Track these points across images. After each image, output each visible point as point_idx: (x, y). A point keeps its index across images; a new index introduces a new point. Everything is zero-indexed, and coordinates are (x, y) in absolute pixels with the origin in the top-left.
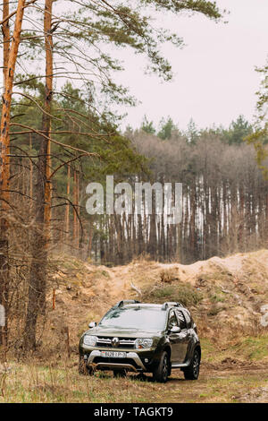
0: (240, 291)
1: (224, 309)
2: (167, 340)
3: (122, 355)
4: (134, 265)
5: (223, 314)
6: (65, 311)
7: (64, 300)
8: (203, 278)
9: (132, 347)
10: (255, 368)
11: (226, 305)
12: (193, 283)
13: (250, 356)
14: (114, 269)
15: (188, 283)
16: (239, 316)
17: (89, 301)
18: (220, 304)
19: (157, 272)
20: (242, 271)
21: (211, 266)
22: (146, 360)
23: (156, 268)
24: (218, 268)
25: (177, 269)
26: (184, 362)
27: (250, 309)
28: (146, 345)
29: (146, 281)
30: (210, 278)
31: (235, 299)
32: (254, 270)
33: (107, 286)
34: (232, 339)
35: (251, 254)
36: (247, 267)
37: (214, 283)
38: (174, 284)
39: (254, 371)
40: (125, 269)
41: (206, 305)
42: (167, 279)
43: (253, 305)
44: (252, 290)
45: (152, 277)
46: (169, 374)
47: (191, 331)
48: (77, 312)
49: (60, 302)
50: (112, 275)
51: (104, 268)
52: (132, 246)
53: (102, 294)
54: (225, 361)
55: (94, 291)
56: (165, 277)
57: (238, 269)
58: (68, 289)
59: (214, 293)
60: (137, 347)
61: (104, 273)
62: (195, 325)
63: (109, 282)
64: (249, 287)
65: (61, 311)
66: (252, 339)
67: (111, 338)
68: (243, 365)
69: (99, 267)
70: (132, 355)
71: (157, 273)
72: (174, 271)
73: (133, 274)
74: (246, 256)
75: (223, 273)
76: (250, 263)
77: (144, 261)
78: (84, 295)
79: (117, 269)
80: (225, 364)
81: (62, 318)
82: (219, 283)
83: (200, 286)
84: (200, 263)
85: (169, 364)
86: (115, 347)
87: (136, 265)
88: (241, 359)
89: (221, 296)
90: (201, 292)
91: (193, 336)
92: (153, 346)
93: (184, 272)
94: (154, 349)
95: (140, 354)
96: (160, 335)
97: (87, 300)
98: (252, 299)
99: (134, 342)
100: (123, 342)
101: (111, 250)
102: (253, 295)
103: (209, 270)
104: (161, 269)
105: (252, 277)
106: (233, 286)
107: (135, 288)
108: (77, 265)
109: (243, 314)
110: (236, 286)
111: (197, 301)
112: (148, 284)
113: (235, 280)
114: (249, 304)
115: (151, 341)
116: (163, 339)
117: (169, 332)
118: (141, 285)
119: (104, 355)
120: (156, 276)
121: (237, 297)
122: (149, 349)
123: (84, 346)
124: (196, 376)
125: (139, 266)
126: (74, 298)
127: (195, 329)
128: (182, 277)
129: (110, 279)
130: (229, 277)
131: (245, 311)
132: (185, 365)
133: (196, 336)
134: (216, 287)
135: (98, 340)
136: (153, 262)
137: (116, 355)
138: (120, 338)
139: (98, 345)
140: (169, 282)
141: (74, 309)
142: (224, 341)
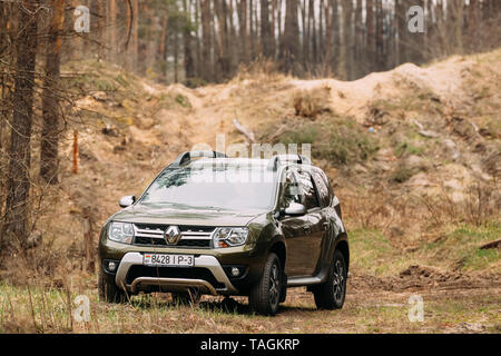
0: (456, 132)
1: (424, 169)
2: (279, 231)
3: (185, 262)
4: (241, 83)
5: (420, 180)
6: (99, 177)
7: (97, 153)
8: (381, 107)
9: (206, 244)
10: (467, 285)
11: (427, 161)
12: (361, 117)
13: (461, 263)
14: (201, 90)
15: (350, 118)
16: (453, 183)
17: (149, 156)
18: (414, 160)
19: (287, 96)
20: (462, 93)
21: (397, 84)
22: (235, 271)
23: (285, 88)
24: (413, 86)
25: (328, 89)
26: (314, 275)
27: (477, 168)
28: (235, 242)
29: (266, 116)
30: (395, 108)
31: (446, 150)
32: (486, 89)
33: (185, 125)
34: (428, 229)
35: (482, 56)
36: (472, 83)
37: (403, 117)
38: (322, 120)
39: (464, 293)
40: (223, 92)
41: (386, 161)
42: (307, 110)
43: (483, 161)
44: (481, 131)
45: (278, 106)
46: (283, 298)
47: (330, 212)
48: (122, 178)
49: (87, 157)
50: (196, 103)
51: (180, 89)
52: (248, 45)
53: (175, 142)
54: (407, 273)
55: (160, 136)
56: (304, 106)
57: (454, 87)
58: (105, 132)
59: (402, 138)
60: (216, 244)
61: (179, 99)
62: (336, 201)
63: (190, 118)
64: (475, 124)
65: (90, 175)
66: (471, 228)
67: (164, 227)
68: (443, 279)
69: (170, 87)
70: (207, 260)
71: (287, 99)
72: (322, 94)
73: (238, 99)
74: (471, 61)
75: (422, 97)
76: (478, 74)
77: (263, 76)
78: (139, 143)
79: (206, 90)
80: (405, 278)
81: (92, 190)
82: (413, 118)
83: (374, 124)
84: (375, 78)
85: (283, 277)
86: (171, 246)
87: (246, 82)
88: (442, 269)
89: (417, 143)
90: (376, 135)
91: (332, 221)
92: (248, 243)
93: (342, 96)
94: (249, 249)
95: (223, 259)
96: (263, 221)
97: (143, 154)
98: (480, 148)
99: (210, 236)
100: (189, 235)
101: (206, 54)
102: (482, 140)
103: (393, 91)
104: (294, 90)
105: (480, 104)
106: (443, 122)
107: (242, 128)
108: (126, 84)
109: (461, 179)
110: (448, 124)
111: (367, 153)
112: (269, 120)
113: (446, 110)
114: (473, 159)
115: (245, 233)
116: (269, 229)
117: (283, 214)
118: (255, 123)
119: (149, 261)
120: (286, 105)
121: (450, 144)
122: (240, 249)
123: (109, 244)
124: (339, 301)
125: (252, 85)
126: (117, 150)
127: (338, 209)
128: (338, 105)
129: (191, 111)
130: (434, 105)
131: (465, 172)
132: (317, 280)
133: (339, 222)
134: (407, 125)
135: (138, 232)
136: (281, 76)
137: (173, 261)
138: (182, 228)
139: (139, 241)
140: (312, 116)
141: (116, 173)
142: (415, 233)
